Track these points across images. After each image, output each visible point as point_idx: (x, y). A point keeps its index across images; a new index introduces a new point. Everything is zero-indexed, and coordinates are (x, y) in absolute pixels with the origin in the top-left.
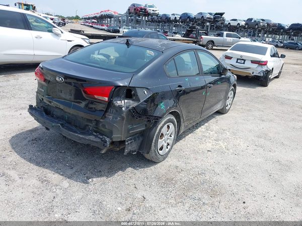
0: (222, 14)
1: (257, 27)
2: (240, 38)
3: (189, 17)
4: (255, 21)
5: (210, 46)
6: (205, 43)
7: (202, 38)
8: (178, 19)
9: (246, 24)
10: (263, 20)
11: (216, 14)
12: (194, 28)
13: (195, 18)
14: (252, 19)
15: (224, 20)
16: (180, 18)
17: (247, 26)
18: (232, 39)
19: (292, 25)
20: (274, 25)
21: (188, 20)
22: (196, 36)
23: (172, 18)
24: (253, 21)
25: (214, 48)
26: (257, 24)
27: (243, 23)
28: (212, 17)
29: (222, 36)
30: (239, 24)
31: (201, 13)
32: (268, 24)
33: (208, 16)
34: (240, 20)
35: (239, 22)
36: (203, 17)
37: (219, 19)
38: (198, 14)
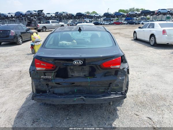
0: (42, 11)
1: (62, 16)
2: (59, 23)
3: (21, 14)
4: (60, 13)
5: (44, 30)
6: (41, 28)
7: (38, 26)
8: (13, 16)
9: (56, 15)
10: (64, 12)
11: (39, 11)
12: (32, 20)
13: (26, 14)
14: (58, 13)
15: (44, 14)
16: (15, 15)
17: (56, 16)
18: (55, 24)
19: (77, 13)
20: (70, 14)
21: (21, 16)
22: (35, 25)
23: (9, 16)
24: (59, 13)
25: (47, 30)
26: (62, 15)
27: (54, 15)
28: (37, 13)
29: (49, 23)
30: (52, 16)
31: (29, 11)
32: (67, 14)
33: (34, 12)
34: (52, 14)
35: (51, 14)
36: (31, 13)
37: (41, 14)
38: (27, 11)
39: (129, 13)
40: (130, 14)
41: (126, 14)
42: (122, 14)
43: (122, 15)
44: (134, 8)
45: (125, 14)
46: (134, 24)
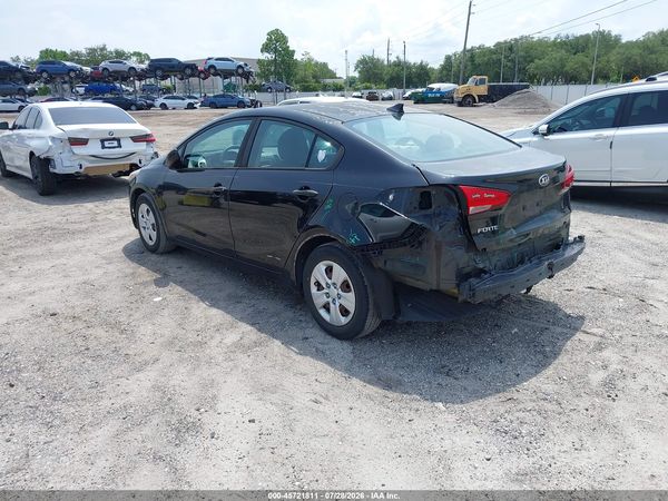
39: (103, 64)
40: (105, 69)
41: (88, 69)
42: (72, 70)
43: (72, 74)
44: (103, 49)
45: (84, 68)
46: (133, 107)
